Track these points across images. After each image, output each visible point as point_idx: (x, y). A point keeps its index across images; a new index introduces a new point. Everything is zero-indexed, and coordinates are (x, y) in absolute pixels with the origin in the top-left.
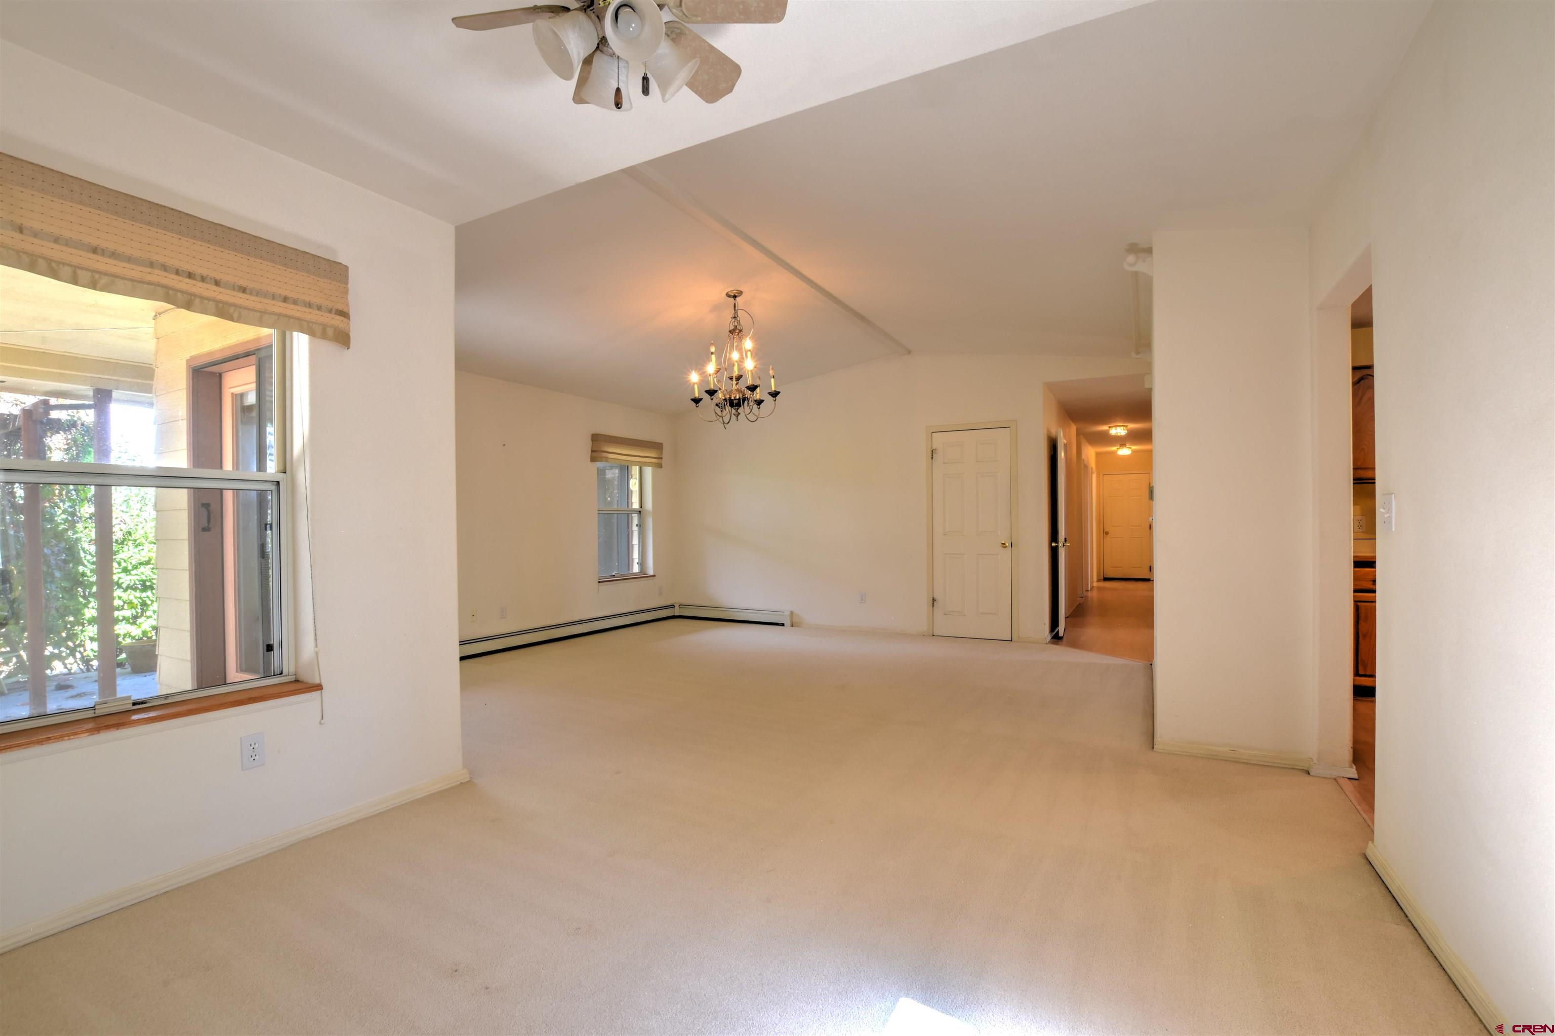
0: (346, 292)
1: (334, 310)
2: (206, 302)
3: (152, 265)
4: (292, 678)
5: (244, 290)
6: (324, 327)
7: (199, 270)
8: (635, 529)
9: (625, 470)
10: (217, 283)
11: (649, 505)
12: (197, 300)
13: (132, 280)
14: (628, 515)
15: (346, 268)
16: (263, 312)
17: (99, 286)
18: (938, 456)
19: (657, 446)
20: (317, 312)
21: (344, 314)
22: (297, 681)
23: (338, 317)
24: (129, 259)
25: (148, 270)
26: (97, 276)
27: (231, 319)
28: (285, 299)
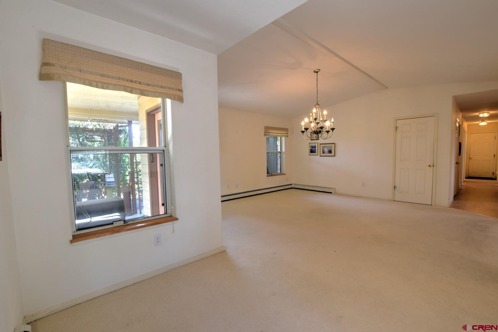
0: (181, 83)
1: (177, 90)
2: (137, 90)
3: (119, 79)
4: (170, 215)
5: (148, 85)
6: (175, 96)
7: (134, 79)
8: (279, 158)
9: (276, 138)
10: (140, 83)
11: (284, 150)
12: (134, 90)
13: (114, 85)
14: (277, 153)
15: (181, 74)
16: (155, 92)
17: (104, 88)
18: (399, 130)
19: (286, 130)
20: (172, 91)
21: (181, 91)
22: (171, 216)
23: (179, 92)
24: (113, 78)
25: (118, 81)
26: (103, 84)
27: (145, 95)
28: (162, 87)
